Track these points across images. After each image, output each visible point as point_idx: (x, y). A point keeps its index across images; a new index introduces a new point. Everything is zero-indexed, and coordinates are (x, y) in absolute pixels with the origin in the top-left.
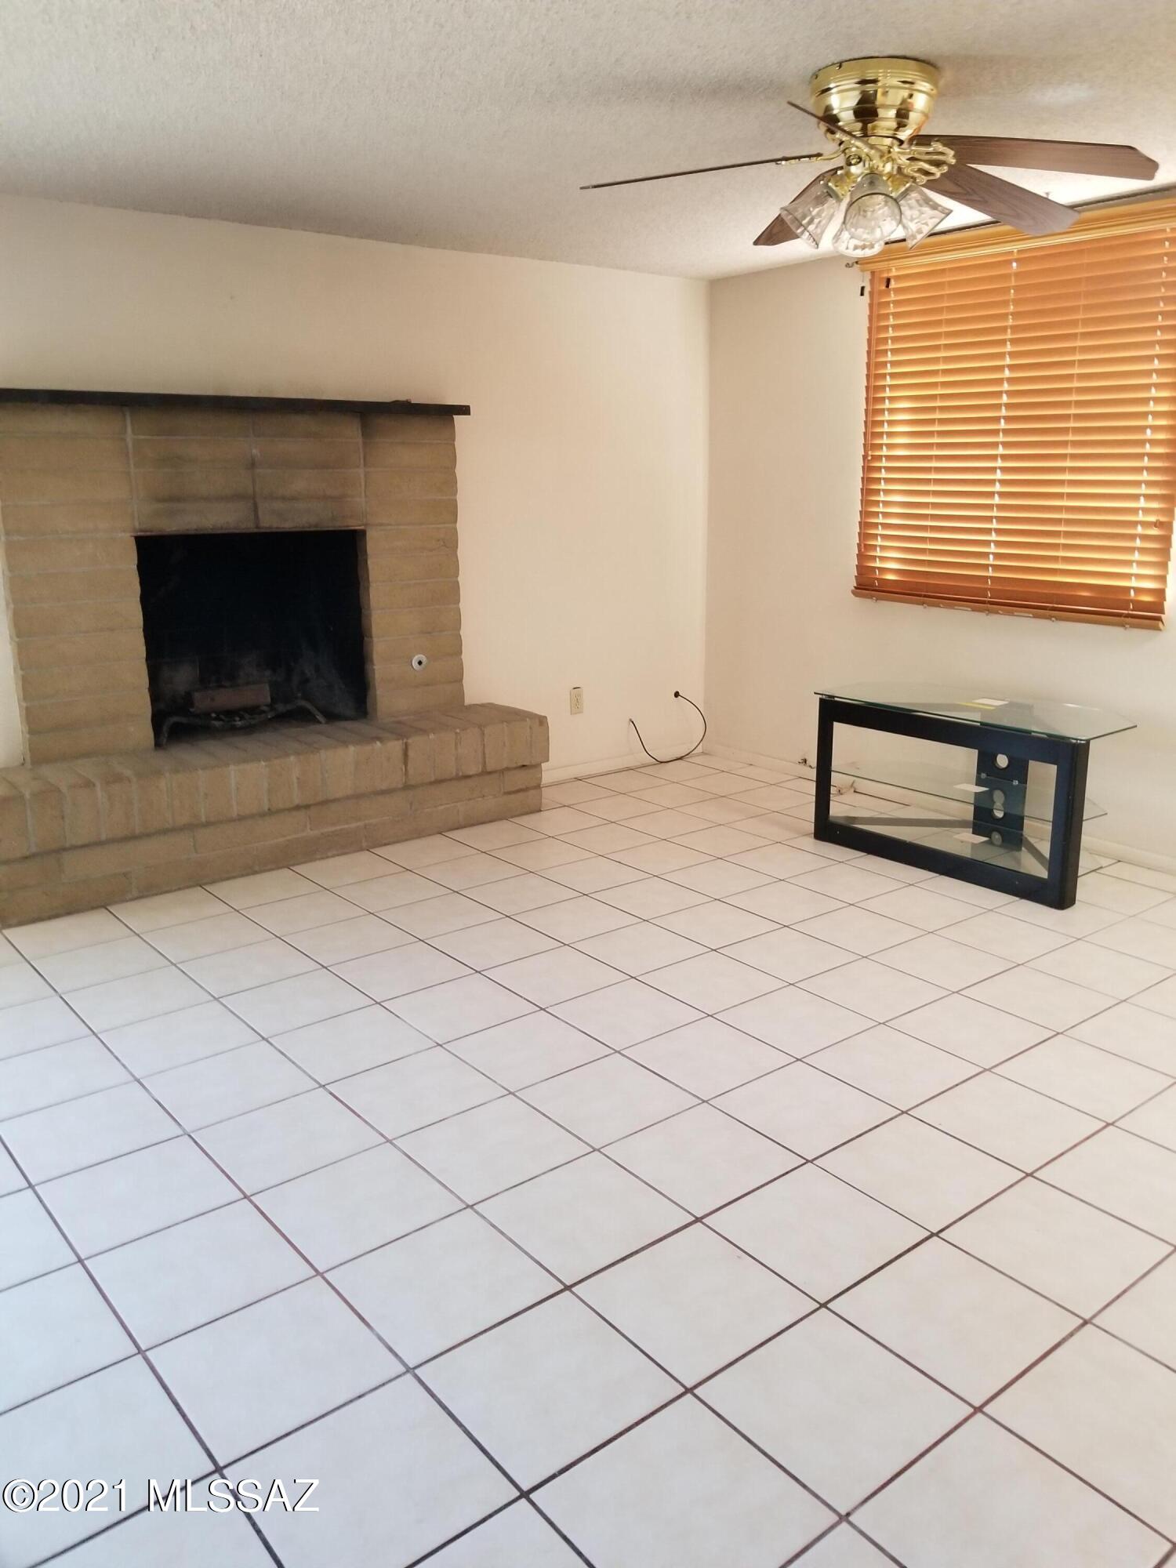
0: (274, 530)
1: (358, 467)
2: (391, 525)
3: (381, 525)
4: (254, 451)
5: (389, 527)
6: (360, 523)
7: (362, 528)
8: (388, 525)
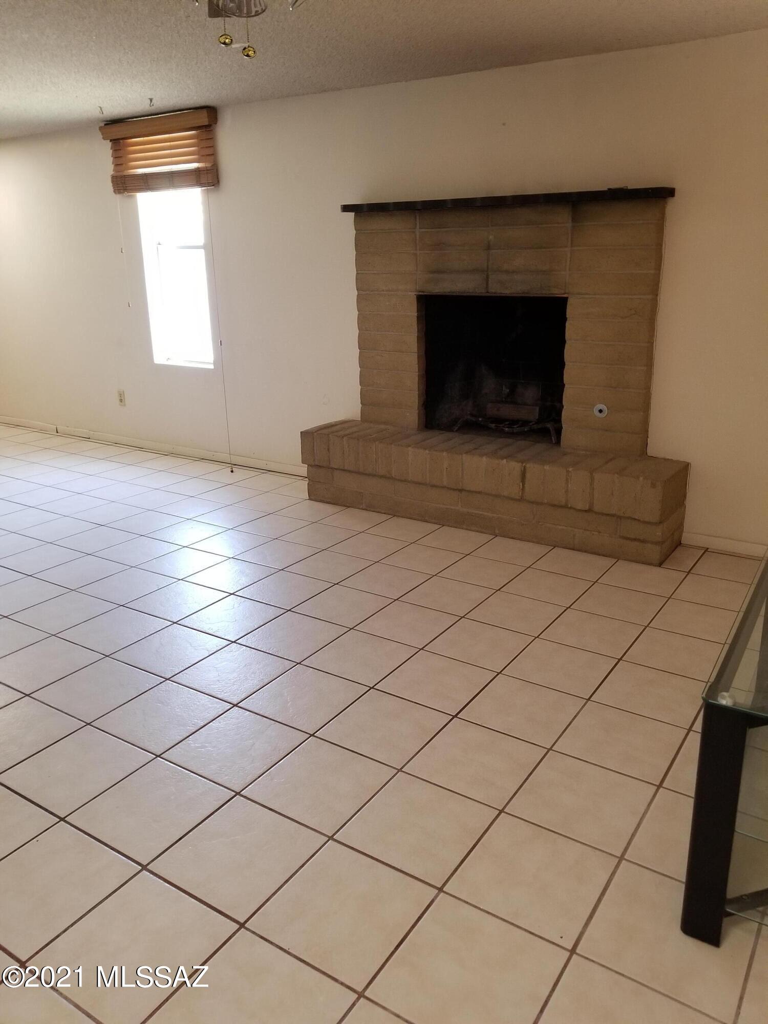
0: (498, 295)
1: (566, 247)
2: (589, 294)
3: (579, 294)
4: (491, 237)
5: (587, 296)
6: (563, 292)
7: (565, 296)
8: (587, 294)
